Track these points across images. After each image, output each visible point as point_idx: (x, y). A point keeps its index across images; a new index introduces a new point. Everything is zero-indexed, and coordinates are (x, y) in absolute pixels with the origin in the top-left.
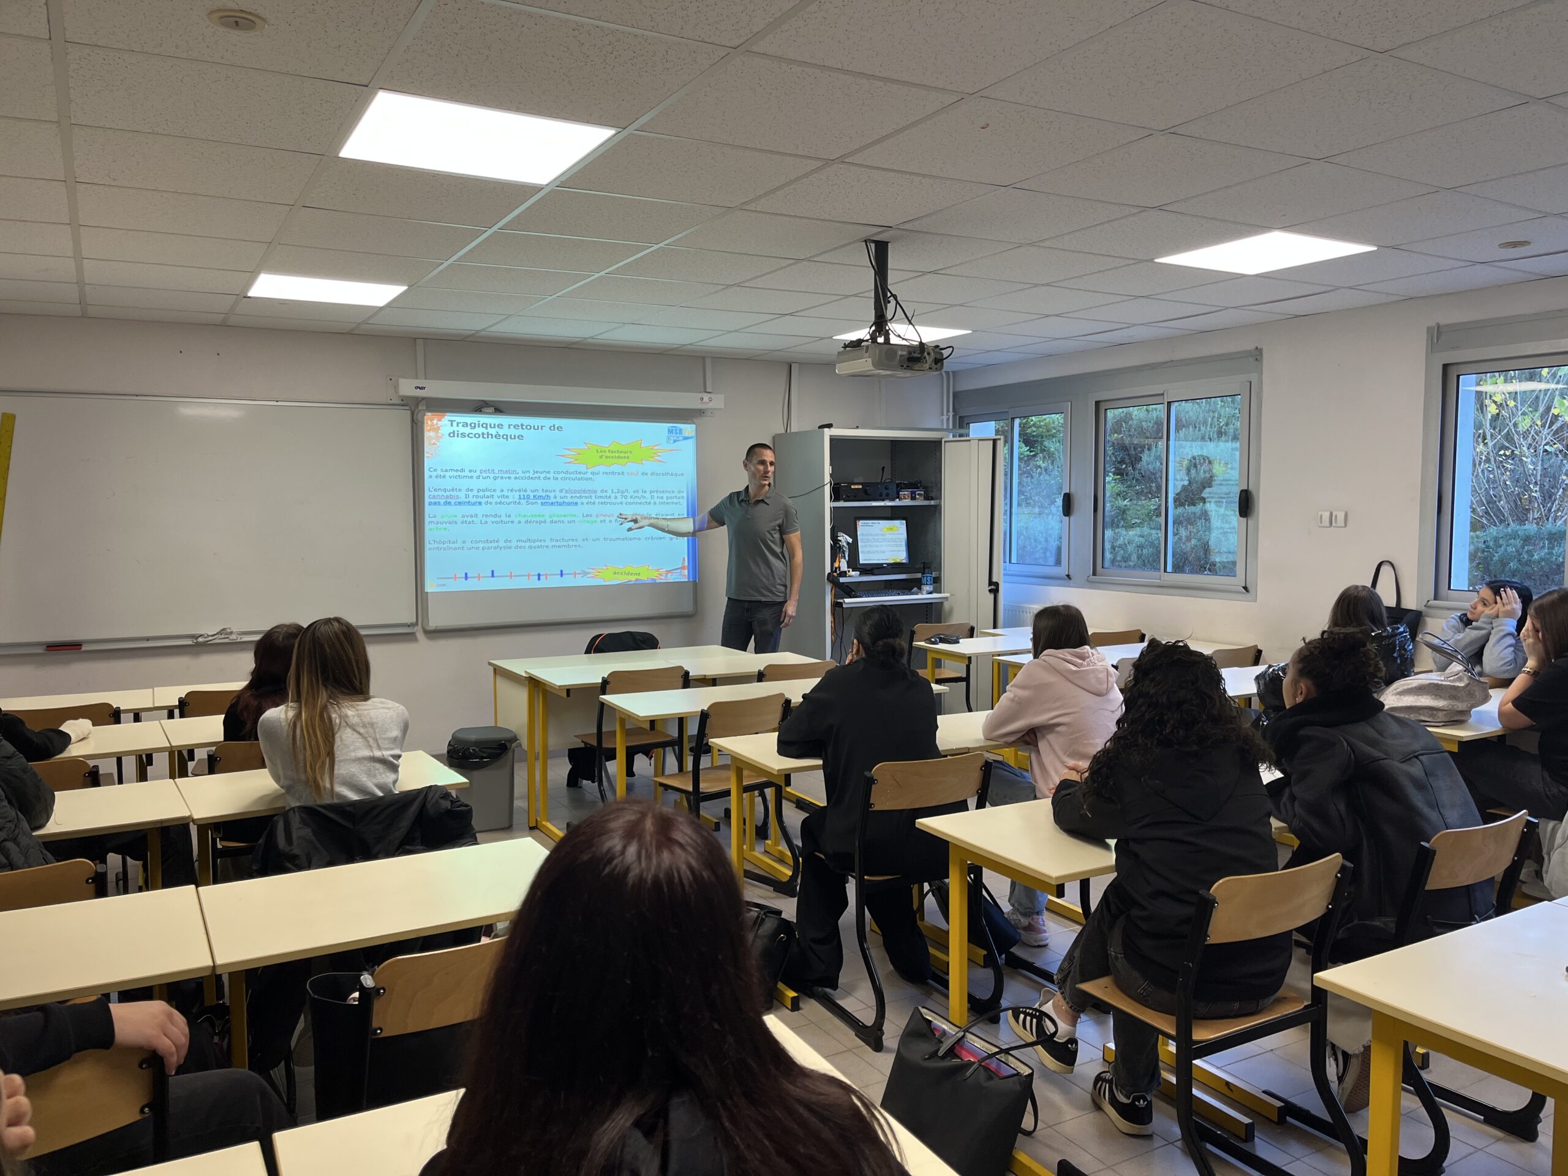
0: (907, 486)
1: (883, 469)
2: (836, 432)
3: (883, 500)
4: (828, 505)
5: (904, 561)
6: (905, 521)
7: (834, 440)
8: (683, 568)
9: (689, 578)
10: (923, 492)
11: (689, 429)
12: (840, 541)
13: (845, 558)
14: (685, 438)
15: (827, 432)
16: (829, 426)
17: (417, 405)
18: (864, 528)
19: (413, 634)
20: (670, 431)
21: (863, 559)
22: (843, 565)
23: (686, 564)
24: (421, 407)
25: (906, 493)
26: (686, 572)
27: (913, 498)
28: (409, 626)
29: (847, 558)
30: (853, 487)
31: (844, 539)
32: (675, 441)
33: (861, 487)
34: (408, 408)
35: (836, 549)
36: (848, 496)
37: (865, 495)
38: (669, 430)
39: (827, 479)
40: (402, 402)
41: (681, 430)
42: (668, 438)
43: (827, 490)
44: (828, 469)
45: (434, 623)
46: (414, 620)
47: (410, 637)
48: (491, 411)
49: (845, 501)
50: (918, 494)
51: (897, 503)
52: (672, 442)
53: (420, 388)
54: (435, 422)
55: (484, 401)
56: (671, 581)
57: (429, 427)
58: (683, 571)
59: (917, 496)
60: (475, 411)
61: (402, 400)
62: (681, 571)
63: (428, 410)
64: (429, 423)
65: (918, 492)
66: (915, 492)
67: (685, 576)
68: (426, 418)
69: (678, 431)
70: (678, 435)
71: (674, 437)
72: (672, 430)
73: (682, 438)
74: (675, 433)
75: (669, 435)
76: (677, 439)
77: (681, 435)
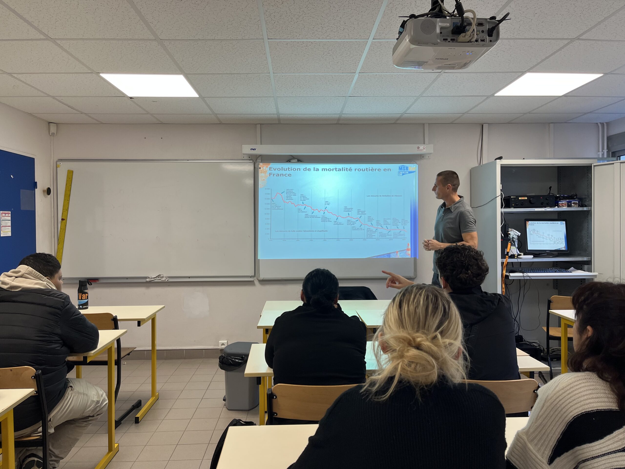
0: (564, 198)
1: (550, 188)
2: (505, 162)
3: (545, 207)
4: (499, 210)
5: (563, 249)
6: (564, 222)
7: (504, 168)
8: (408, 250)
9: (411, 256)
10: (577, 202)
11: (413, 167)
12: (509, 234)
13: (515, 245)
14: (410, 172)
15: (499, 163)
16: (500, 158)
17: (257, 160)
18: (531, 226)
19: (253, 281)
20: (400, 169)
21: (530, 247)
22: (514, 250)
23: (410, 247)
24: (259, 160)
25: (563, 202)
26: (409, 252)
27: (569, 206)
28: (251, 277)
29: (517, 246)
30: (520, 198)
31: (514, 233)
32: (403, 174)
33: (526, 198)
34: (252, 161)
35: (506, 239)
36: (516, 205)
37: (530, 203)
38: (399, 167)
39: (499, 193)
40: (249, 158)
41: (407, 168)
42: (399, 172)
43: (499, 201)
44: (499, 186)
45: (263, 275)
46: (253, 274)
47: (251, 283)
48: (295, 161)
49: (514, 208)
50: (574, 203)
51: (556, 209)
52: (401, 175)
53: (253, 150)
54: (264, 168)
55: (291, 156)
56: (400, 257)
57: (262, 171)
58: (407, 251)
59: (572, 204)
60: (287, 161)
61: (249, 157)
62: (406, 251)
63: (261, 162)
64: (262, 169)
65: (573, 202)
66: (570, 202)
67: (409, 254)
68: (260, 166)
69: (405, 168)
70: (405, 171)
71: (402, 172)
72: (402, 168)
73: (407, 172)
74: (403, 170)
75: (400, 171)
76: (405, 173)
77: (407, 171)
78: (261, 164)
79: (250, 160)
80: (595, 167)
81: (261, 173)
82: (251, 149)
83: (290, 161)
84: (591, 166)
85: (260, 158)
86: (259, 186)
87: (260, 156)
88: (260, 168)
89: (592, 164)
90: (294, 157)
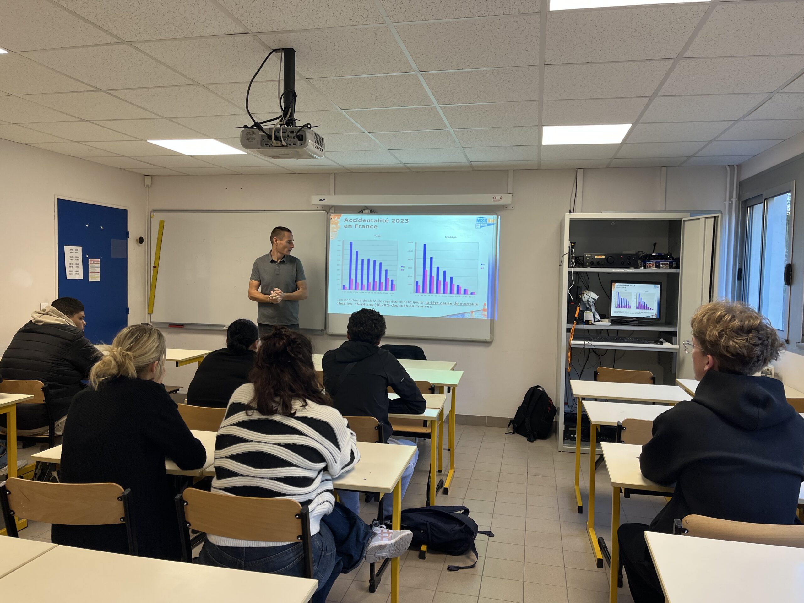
0: (652, 258)
1: (655, 244)
2: (577, 215)
3: (628, 268)
4: (566, 270)
7: (573, 223)
8: (484, 310)
9: (488, 317)
11: (491, 218)
12: (583, 297)
13: (589, 310)
14: (489, 225)
15: (567, 216)
16: (570, 211)
17: (329, 210)
18: (618, 289)
19: (323, 336)
22: (590, 315)
23: (486, 307)
24: (332, 211)
25: (651, 262)
26: (486, 313)
27: (658, 266)
28: (321, 331)
29: (593, 311)
30: (596, 257)
31: (589, 296)
32: (481, 227)
33: (604, 257)
34: (325, 212)
35: (576, 302)
36: (591, 264)
38: (477, 219)
39: (566, 251)
41: (486, 220)
42: (477, 225)
43: (566, 258)
44: (566, 243)
45: (332, 330)
46: (324, 329)
47: (321, 337)
48: (367, 212)
51: (643, 270)
52: (479, 227)
53: (322, 200)
54: (336, 219)
55: (365, 206)
56: (475, 318)
57: (333, 222)
58: (484, 312)
59: (661, 265)
60: (359, 212)
61: (323, 208)
62: (482, 312)
63: (335, 212)
64: (333, 220)
65: (662, 262)
66: (659, 263)
67: (485, 315)
68: (331, 217)
69: (484, 220)
70: (484, 223)
71: (480, 224)
72: (480, 219)
73: (486, 225)
74: (482, 222)
75: (478, 223)
76: (484, 226)
77: (486, 223)
78: (333, 215)
79: (323, 211)
80: (686, 223)
81: (333, 224)
82: (320, 200)
83: (362, 212)
84: (681, 221)
85: (333, 208)
86: (331, 237)
87: (333, 206)
88: (331, 219)
89: (681, 218)
90: (367, 208)
